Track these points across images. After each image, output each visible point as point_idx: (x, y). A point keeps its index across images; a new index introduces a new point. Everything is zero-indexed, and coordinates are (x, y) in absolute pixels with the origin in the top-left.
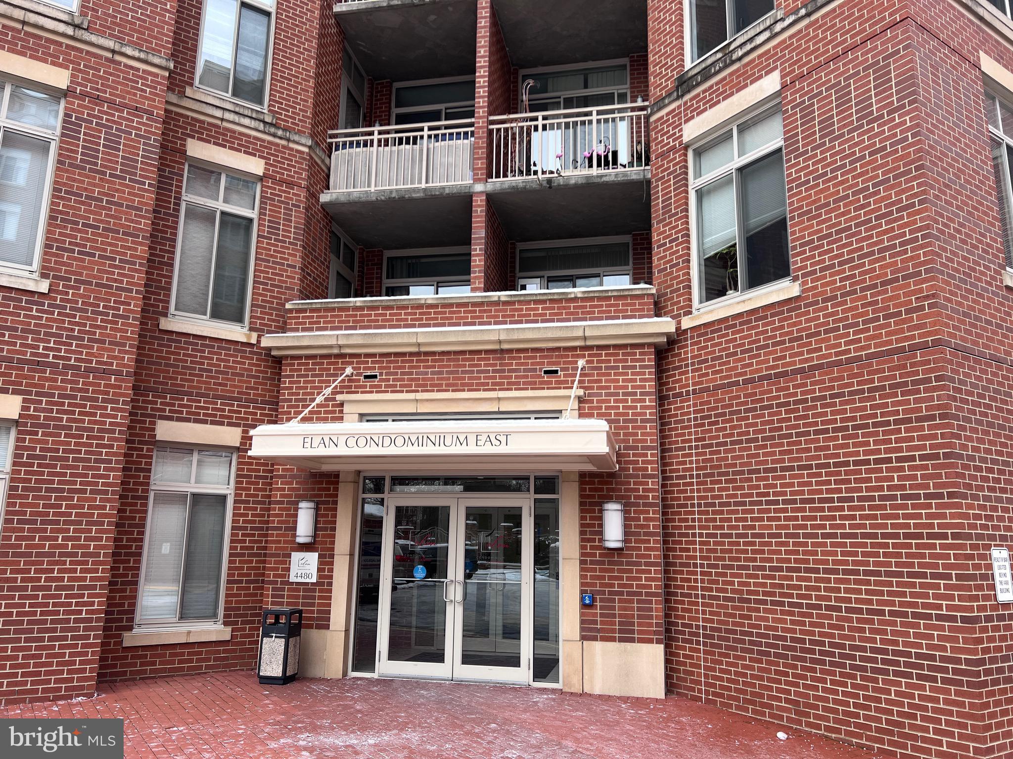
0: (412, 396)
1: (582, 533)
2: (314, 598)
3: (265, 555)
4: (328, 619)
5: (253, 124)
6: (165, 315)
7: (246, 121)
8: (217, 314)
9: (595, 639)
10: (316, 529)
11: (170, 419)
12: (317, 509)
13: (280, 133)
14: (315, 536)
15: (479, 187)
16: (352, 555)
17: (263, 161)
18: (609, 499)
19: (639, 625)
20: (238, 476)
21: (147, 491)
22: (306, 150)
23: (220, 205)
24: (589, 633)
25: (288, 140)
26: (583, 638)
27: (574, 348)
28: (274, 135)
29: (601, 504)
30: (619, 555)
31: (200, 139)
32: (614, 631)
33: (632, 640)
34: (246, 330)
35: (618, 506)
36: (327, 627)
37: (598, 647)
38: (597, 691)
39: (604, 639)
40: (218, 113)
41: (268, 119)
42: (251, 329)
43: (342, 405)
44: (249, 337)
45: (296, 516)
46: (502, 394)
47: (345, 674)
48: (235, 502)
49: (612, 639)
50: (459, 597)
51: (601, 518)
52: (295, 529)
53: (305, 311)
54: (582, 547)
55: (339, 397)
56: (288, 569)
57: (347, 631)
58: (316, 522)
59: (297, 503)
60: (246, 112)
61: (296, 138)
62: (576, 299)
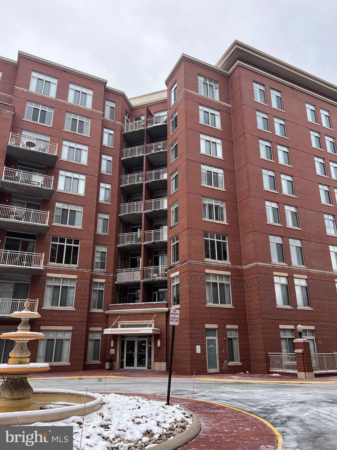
0: (129, 322)
1: (155, 344)
2: (114, 356)
3: (106, 349)
4: (116, 360)
5: (103, 273)
6: (90, 310)
7: (102, 273)
8: (98, 308)
9: (156, 362)
10: (114, 345)
11: (91, 327)
12: (114, 341)
13: (108, 274)
14: (114, 346)
15: (141, 281)
16: (120, 349)
17: (105, 280)
18: (159, 339)
19: (163, 359)
20: (102, 336)
21: (88, 339)
22: (112, 276)
23: (98, 289)
24: (155, 361)
25: (109, 275)
26: (154, 362)
27: (154, 313)
28: (107, 274)
29: (157, 340)
30: (160, 348)
31: (95, 278)
32: (159, 360)
33: (161, 362)
34: (102, 310)
35: (160, 340)
36: (116, 361)
37: (156, 363)
38: (156, 370)
39: (157, 362)
40: (98, 273)
41: (106, 272)
42: (103, 310)
43: (118, 323)
44: (103, 312)
45: (111, 342)
46: (142, 321)
47: (119, 369)
48: (101, 340)
49: (159, 362)
50: (136, 356)
51: (157, 342)
52: (111, 345)
53: (112, 306)
54: (155, 347)
55: (117, 322)
56: (110, 352)
57: (119, 362)
58: (114, 344)
59: (111, 340)
60: (102, 272)
61: (111, 274)
62: (154, 304)
